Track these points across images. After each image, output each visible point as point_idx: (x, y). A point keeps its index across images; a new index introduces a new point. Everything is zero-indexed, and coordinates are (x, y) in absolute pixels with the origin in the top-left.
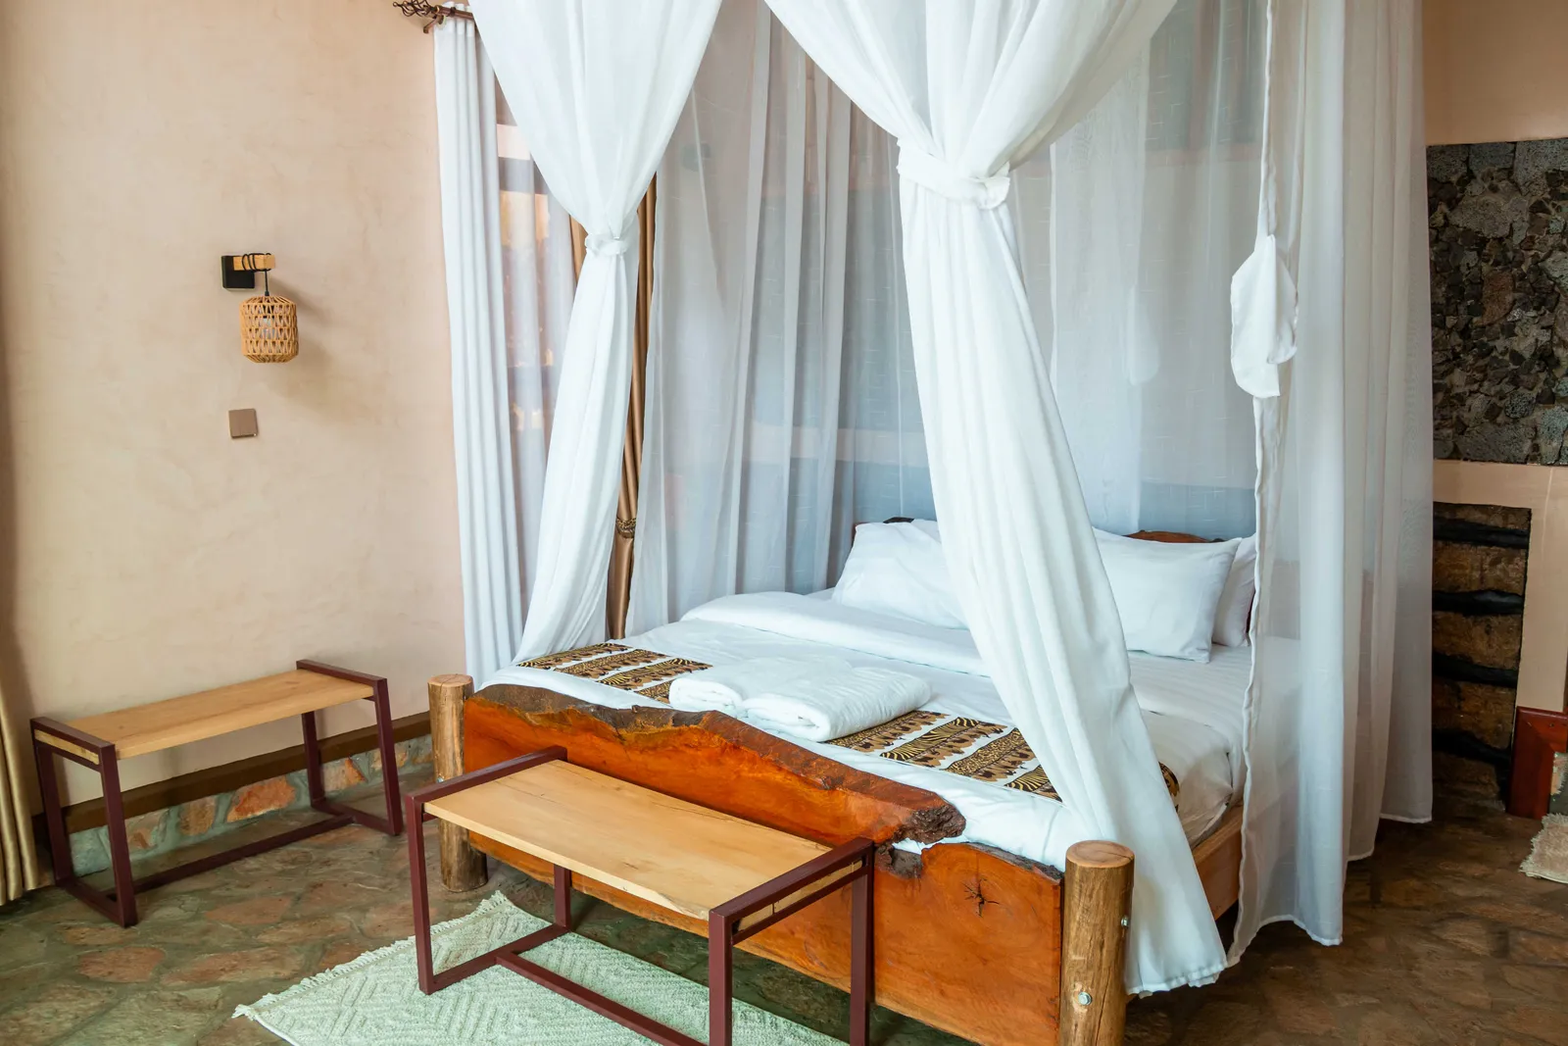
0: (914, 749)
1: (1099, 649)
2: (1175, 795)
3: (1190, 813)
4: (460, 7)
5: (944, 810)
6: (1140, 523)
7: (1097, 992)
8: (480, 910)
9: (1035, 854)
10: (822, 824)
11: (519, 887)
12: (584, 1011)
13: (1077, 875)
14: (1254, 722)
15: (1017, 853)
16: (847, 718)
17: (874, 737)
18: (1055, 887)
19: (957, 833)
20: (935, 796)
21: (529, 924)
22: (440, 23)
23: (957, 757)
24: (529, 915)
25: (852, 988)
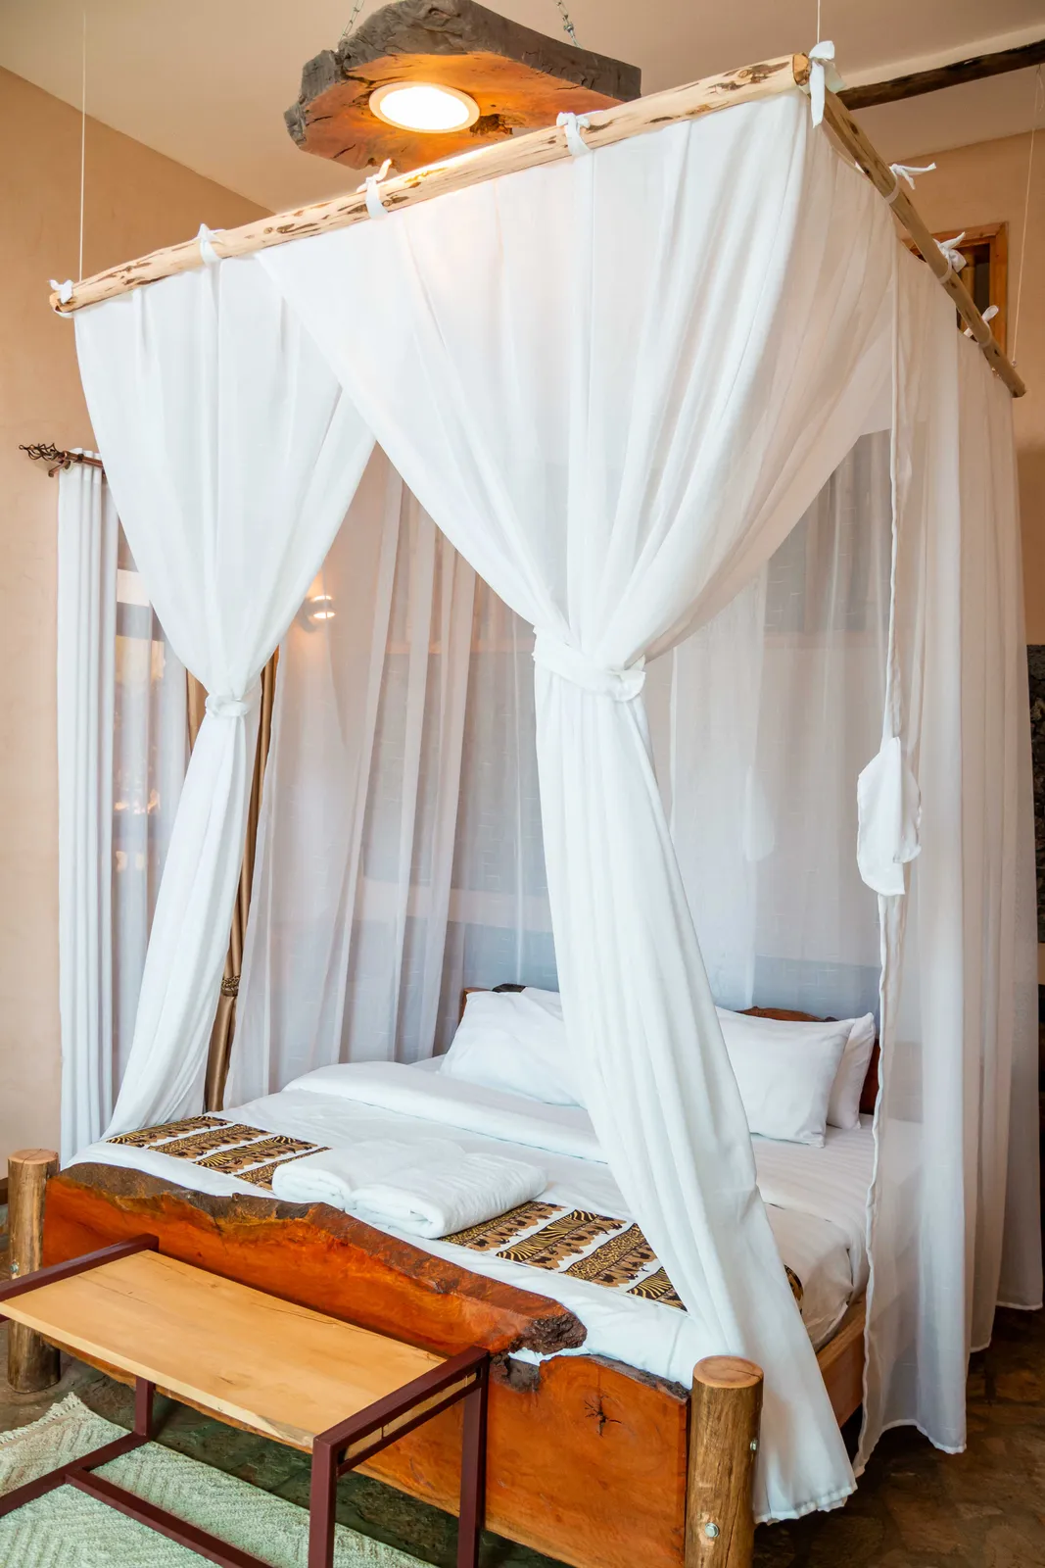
0: (531, 1247)
1: (726, 1151)
2: (799, 1299)
3: (814, 1316)
4: (88, 454)
5: (564, 1319)
6: (753, 1001)
7: (725, 1523)
8: (50, 1415)
9: (659, 1369)
10: (436, 1331)
11: (95, 1386)
12: (163, 1540)
13: (705, 1397)
14: (876, 1219)
15: (640, 1367)
16: (462, 1214)
17: (489, 1233)
18: (681, 1407)
19: (576, 1343)
20: (555, 1303)
21: (106, 1432)
22: (67, 467)
23: (575, 1258)
24: (105, 1421)
25: (462, 1511)
